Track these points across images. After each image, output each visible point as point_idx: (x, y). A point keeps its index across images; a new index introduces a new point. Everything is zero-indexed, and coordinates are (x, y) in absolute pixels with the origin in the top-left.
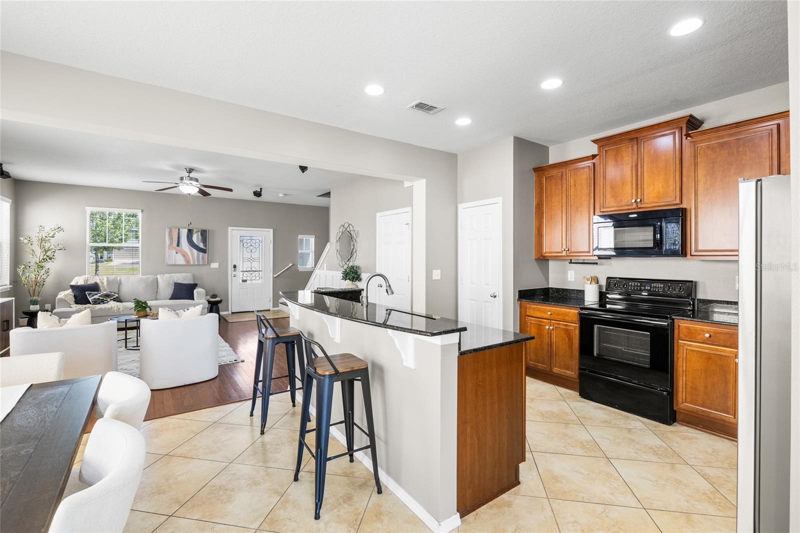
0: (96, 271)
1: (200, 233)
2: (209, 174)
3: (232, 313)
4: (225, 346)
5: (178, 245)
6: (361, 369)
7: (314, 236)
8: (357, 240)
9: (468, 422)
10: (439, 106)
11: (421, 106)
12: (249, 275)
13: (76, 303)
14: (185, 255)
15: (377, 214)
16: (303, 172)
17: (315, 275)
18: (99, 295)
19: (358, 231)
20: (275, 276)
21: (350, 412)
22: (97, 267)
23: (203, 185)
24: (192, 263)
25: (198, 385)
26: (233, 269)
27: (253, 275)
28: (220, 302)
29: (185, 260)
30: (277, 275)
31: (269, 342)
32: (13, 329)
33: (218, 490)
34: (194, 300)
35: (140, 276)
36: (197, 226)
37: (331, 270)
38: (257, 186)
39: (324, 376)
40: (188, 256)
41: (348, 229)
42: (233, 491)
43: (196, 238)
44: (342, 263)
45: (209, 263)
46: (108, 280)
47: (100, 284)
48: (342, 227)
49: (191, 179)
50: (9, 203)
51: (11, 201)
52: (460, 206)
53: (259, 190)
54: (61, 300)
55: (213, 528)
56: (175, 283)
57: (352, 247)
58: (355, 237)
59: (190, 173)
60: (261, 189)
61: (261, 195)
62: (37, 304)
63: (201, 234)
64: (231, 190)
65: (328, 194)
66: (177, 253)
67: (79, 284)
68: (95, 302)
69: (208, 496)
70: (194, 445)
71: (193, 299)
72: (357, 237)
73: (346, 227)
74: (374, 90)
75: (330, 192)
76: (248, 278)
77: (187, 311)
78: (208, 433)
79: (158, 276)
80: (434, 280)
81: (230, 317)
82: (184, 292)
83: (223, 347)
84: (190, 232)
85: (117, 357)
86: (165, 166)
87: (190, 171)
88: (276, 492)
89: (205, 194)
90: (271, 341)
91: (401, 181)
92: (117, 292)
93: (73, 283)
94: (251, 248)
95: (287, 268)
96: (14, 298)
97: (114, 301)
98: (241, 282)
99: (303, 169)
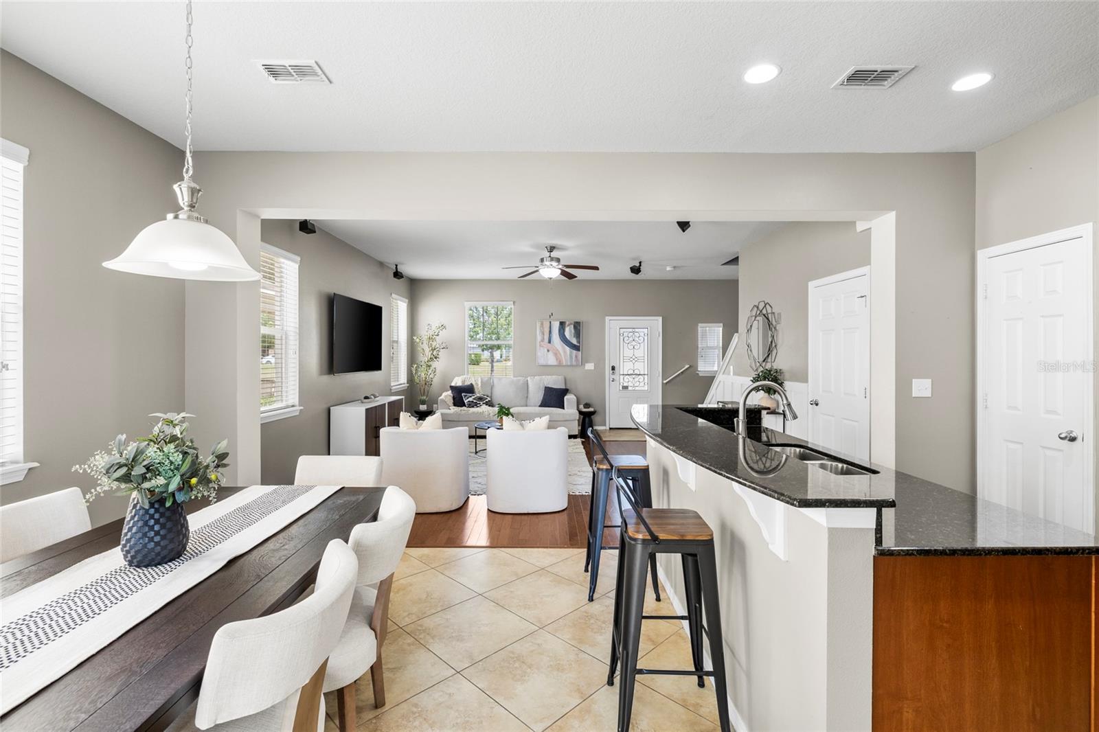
0: (492, 371)
1: (572, 326)
2: (572, 252)
3: (610, 429)
4: (587, 472)
5: (550, 342)
6: (698, 540)
7: (722, 324)
8: (777, 328)
9: (907, 699)
10: (901, 66)
11: (859, 77)
12: (631, 380)
13: (455, 405)
14: (556, 354)
15: (810, 283)
16: (684, 231)
17: (717, 383)
18: (473, 397)
19: (779, 314)
20: (665, 382)
21: (697, 605)
22: (492, 367)
23: (565, 266)
24: (564, 364)
25: (542, 516)
26: (611, 372)
27: (636, 380)
28: (593, 413)
29: (557, 359)
30: (667, 380)
31: (602, 474)
32: (385, 426)
33: (515, 659)
34: (564, 409)
35: (512, 377)
36: (570, 318)
37: (739, 375)
38: (634, 259)
39: (635, 540)
40: (560, 354)
41: (764, 312)
42: (530, 668)
43: (569, 332)
44: (756, 366)
45: (583, 364)
46: (482, 382)
47: (475, 386)
48: (756, 309)
49: (552, 259)
50: (405, 302)
51: (407, 301)
52: (981, 255)
53: (638, 265)
54: (443, 401)
55: (492, 708)
56: (546, 387)
57: (770, 340)
58: (774, 323)
59: (551, 252)
60: (640, 263)
61: (640, 271)
62: (424, 404)
63: (574, 326)
64: (596, 268)
65: (735, 261)
66: (548, 351)
67: (458, 385)
68: (470, 405)
69: (502, 663)
70: (511, 592)
71: (563, 407)
72: (777, 322)
73: (761, 308)
74: (761, 74)
75: (738, 257)
76: (630, 384)
77: (532, 423)
78: (531, 580)
79: (529, 379)
80: (914, 397)
81: (608, 434)
82: (554, 398)
83: (584, 472)
84: (562, 324)
85: (468, 467)
86: (525, 247)
87: (552, 249)
88: (579, 690)
89: (570, 276)
90: (604, 473)
91: (851, 222)
92: (490, 395)
93: (453, 384)
94: (634, 343)
95: (681, 371)
96: (403, 397)
97: (486, 405)
98: (621, 388)
99: (684, 226)
